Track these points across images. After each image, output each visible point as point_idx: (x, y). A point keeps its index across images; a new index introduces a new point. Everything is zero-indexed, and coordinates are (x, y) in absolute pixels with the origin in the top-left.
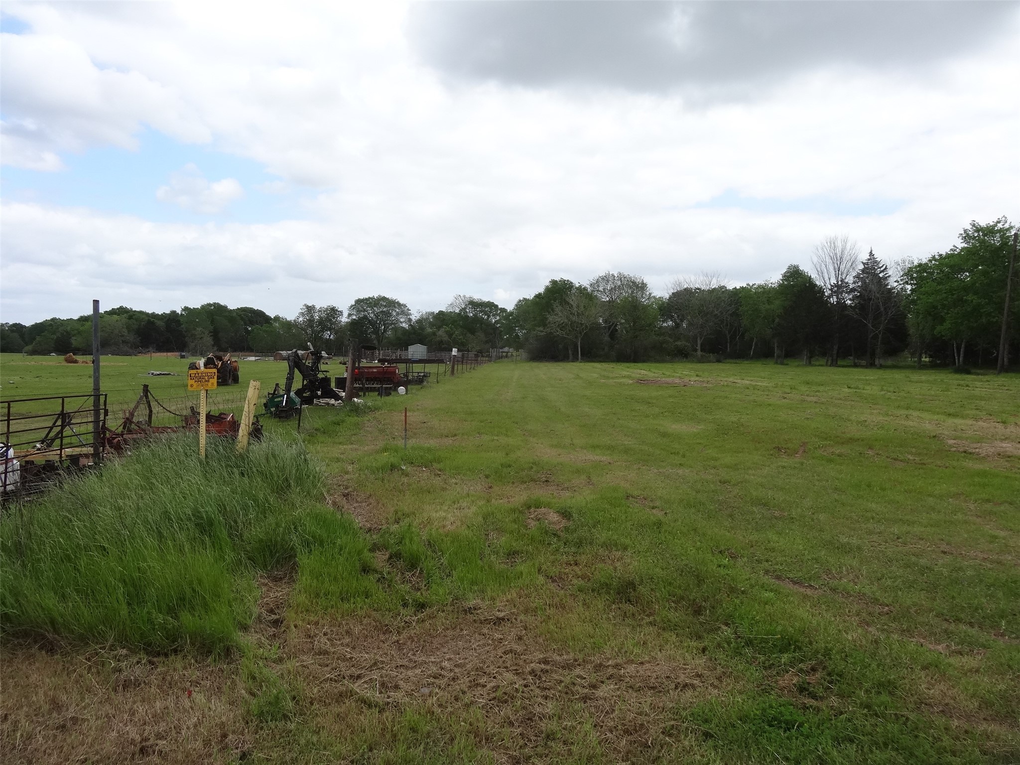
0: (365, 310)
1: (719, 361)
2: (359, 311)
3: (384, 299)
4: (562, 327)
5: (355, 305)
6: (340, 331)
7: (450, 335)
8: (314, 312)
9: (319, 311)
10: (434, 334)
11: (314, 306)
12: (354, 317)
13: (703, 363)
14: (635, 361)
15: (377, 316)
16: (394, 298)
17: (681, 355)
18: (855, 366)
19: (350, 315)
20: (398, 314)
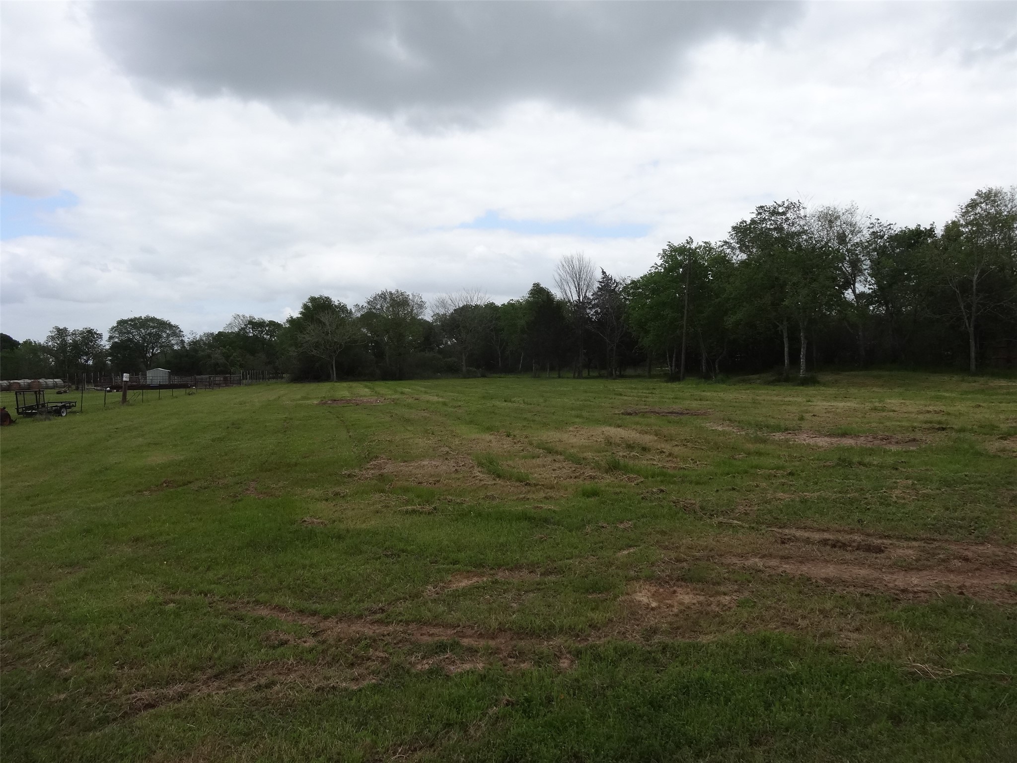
0: (129, 333)
1: (483, 376)
2: (121, 333)
3: (153, 320)
4: (317, 346)
5: (117, 326)
6: (99, 355)
7: (227, 357)
8: (66, 336)
9: (73, 334)
10: (209, 356)
11: (65, 330)
12: (116, 340)
13: (468, 378)
14: (400, 379)
15: (144, 338)
16: (165, 319)
17: (451, 370)
18: (600, 377)
19: (111, 338)
20: (168, 335)
